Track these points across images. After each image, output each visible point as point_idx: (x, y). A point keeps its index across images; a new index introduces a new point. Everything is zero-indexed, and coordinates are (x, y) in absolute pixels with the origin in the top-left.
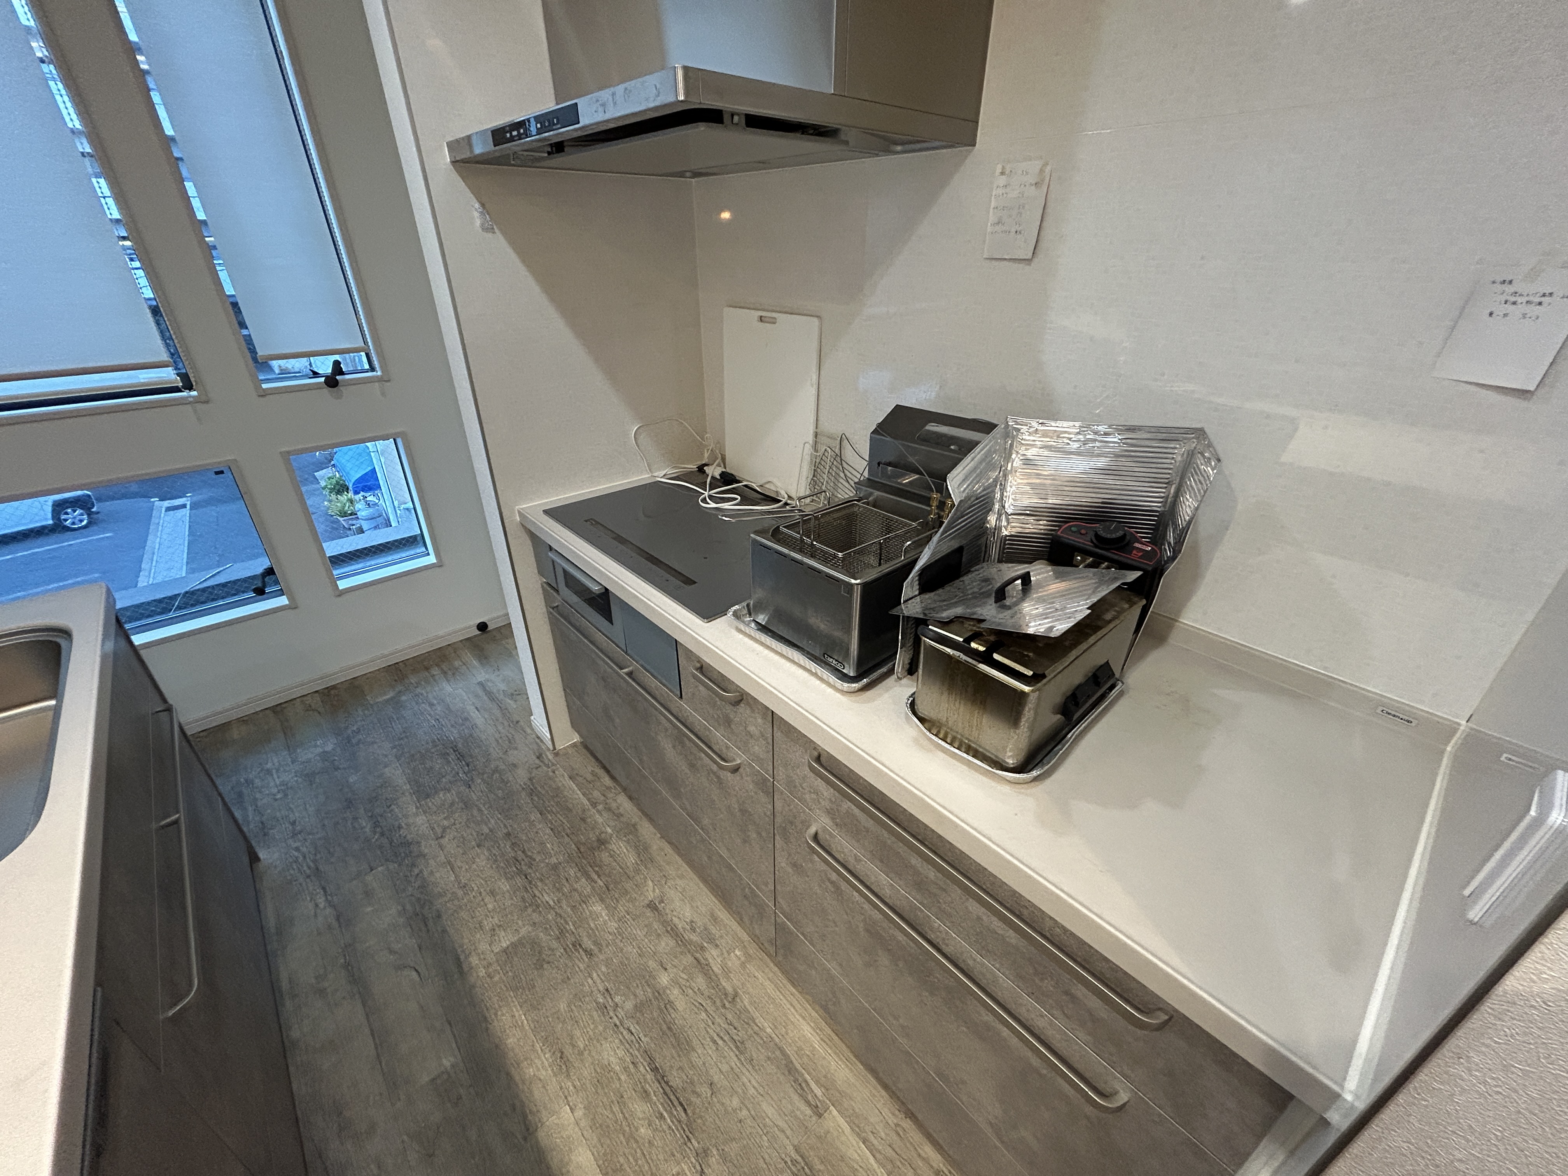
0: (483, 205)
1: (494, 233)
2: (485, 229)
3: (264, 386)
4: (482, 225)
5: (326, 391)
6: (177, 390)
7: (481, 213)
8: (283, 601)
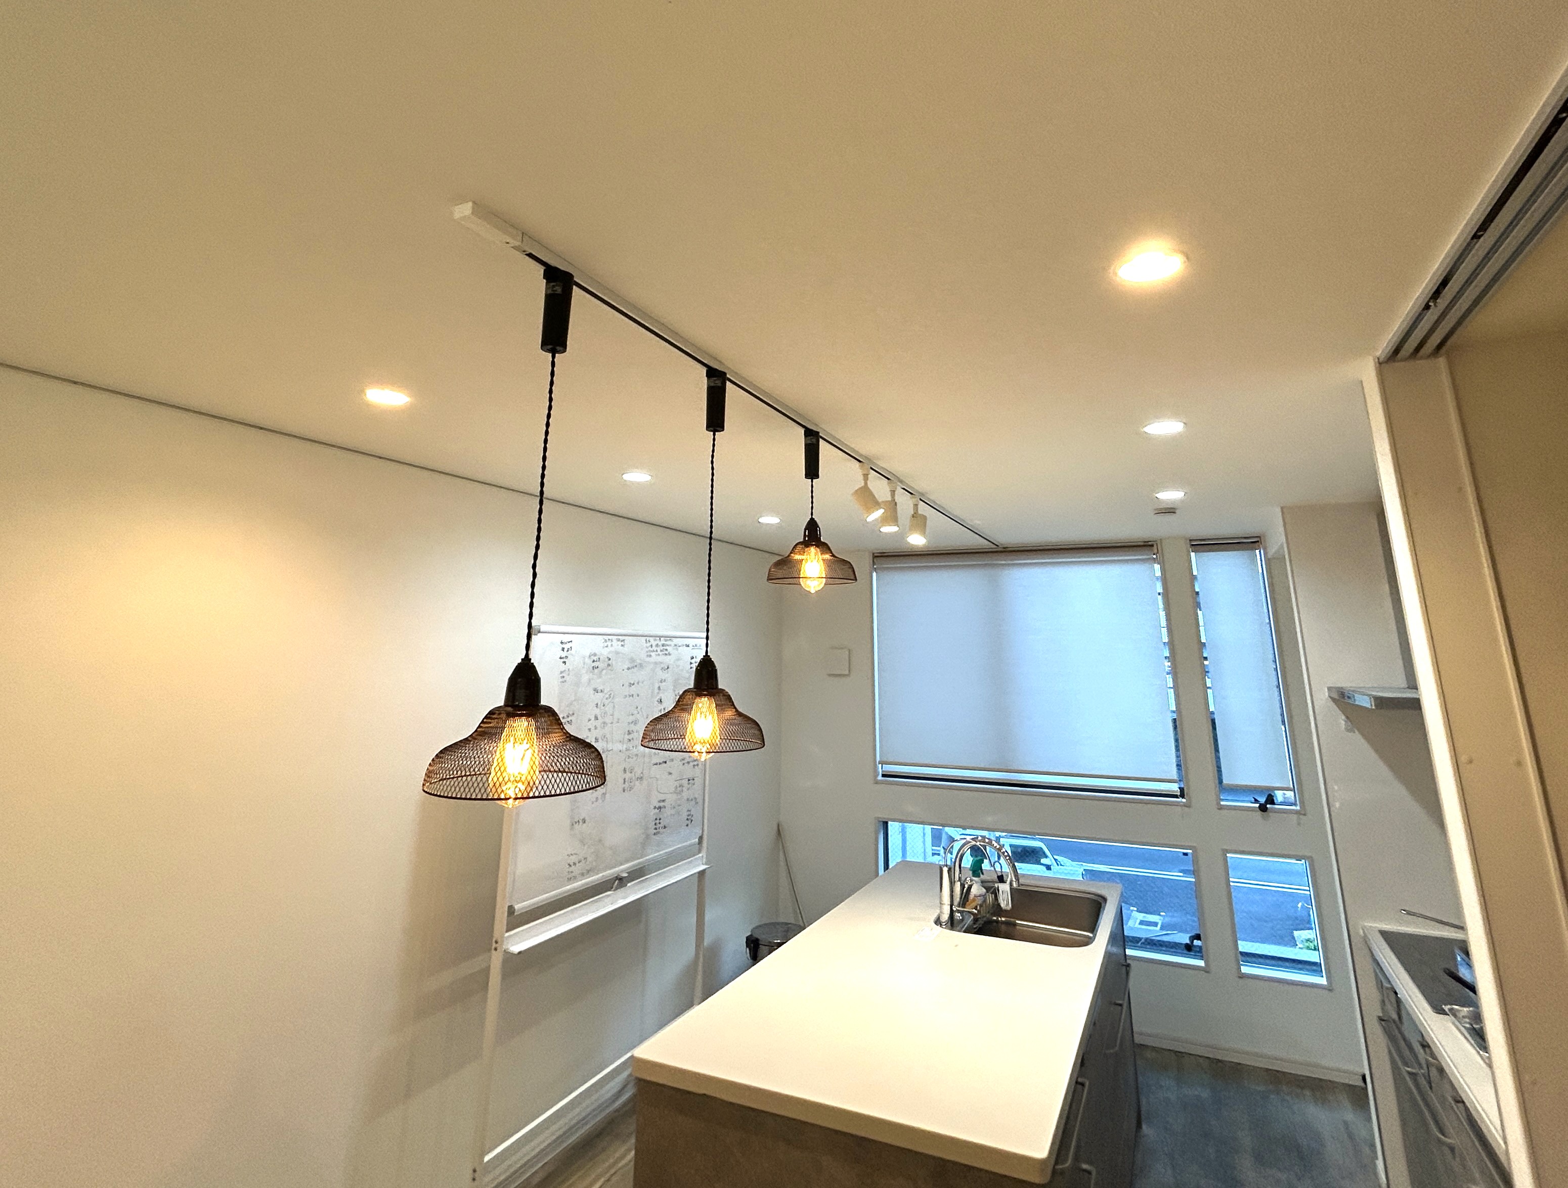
0: (1347, 717)
1: (1354, 732)
2: (1348, 730)
3: (1222, 803)
4: (1346, 729)
5: (1260, 813)
6: (1176, 796)
7: (1345, 721)
8: (1201, 963)
